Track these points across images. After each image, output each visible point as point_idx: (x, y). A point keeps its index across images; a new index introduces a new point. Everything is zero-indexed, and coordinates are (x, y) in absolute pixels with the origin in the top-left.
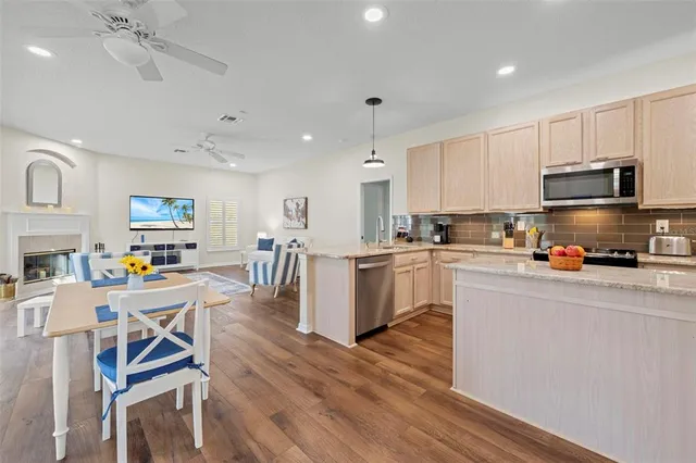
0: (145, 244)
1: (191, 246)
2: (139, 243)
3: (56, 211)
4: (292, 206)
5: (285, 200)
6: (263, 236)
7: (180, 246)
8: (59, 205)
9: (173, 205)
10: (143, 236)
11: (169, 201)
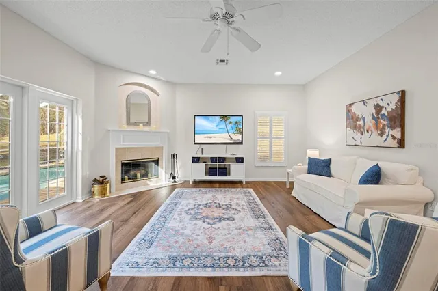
0: (204, 156)
1: (240, 160)
2: (200, 155)
3: (147, 129)
4: (366, 112)
5: (351, 105)
6: (314, 154)
7: (231, 160)
8: (148, 124)
9: (228, 121)
10: (202, 149)
11: (225, 117)
